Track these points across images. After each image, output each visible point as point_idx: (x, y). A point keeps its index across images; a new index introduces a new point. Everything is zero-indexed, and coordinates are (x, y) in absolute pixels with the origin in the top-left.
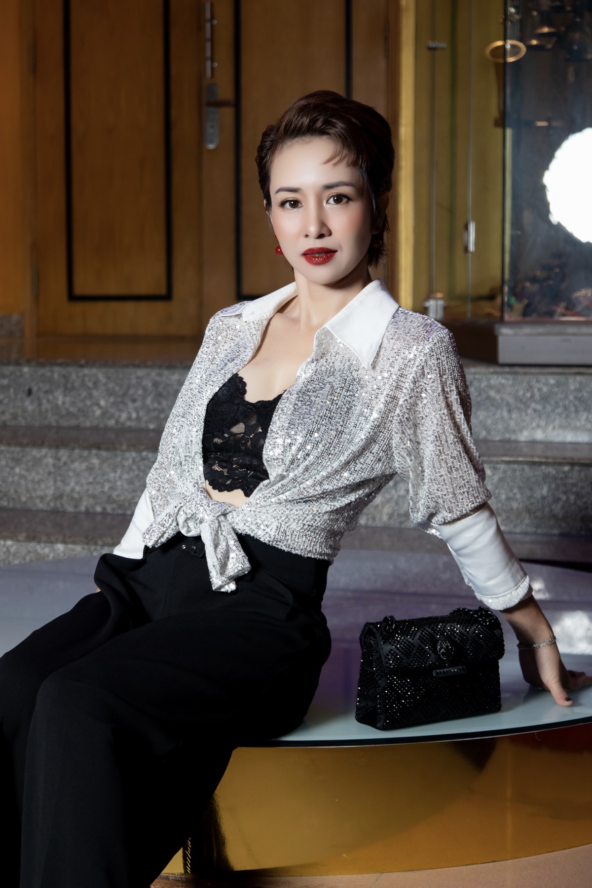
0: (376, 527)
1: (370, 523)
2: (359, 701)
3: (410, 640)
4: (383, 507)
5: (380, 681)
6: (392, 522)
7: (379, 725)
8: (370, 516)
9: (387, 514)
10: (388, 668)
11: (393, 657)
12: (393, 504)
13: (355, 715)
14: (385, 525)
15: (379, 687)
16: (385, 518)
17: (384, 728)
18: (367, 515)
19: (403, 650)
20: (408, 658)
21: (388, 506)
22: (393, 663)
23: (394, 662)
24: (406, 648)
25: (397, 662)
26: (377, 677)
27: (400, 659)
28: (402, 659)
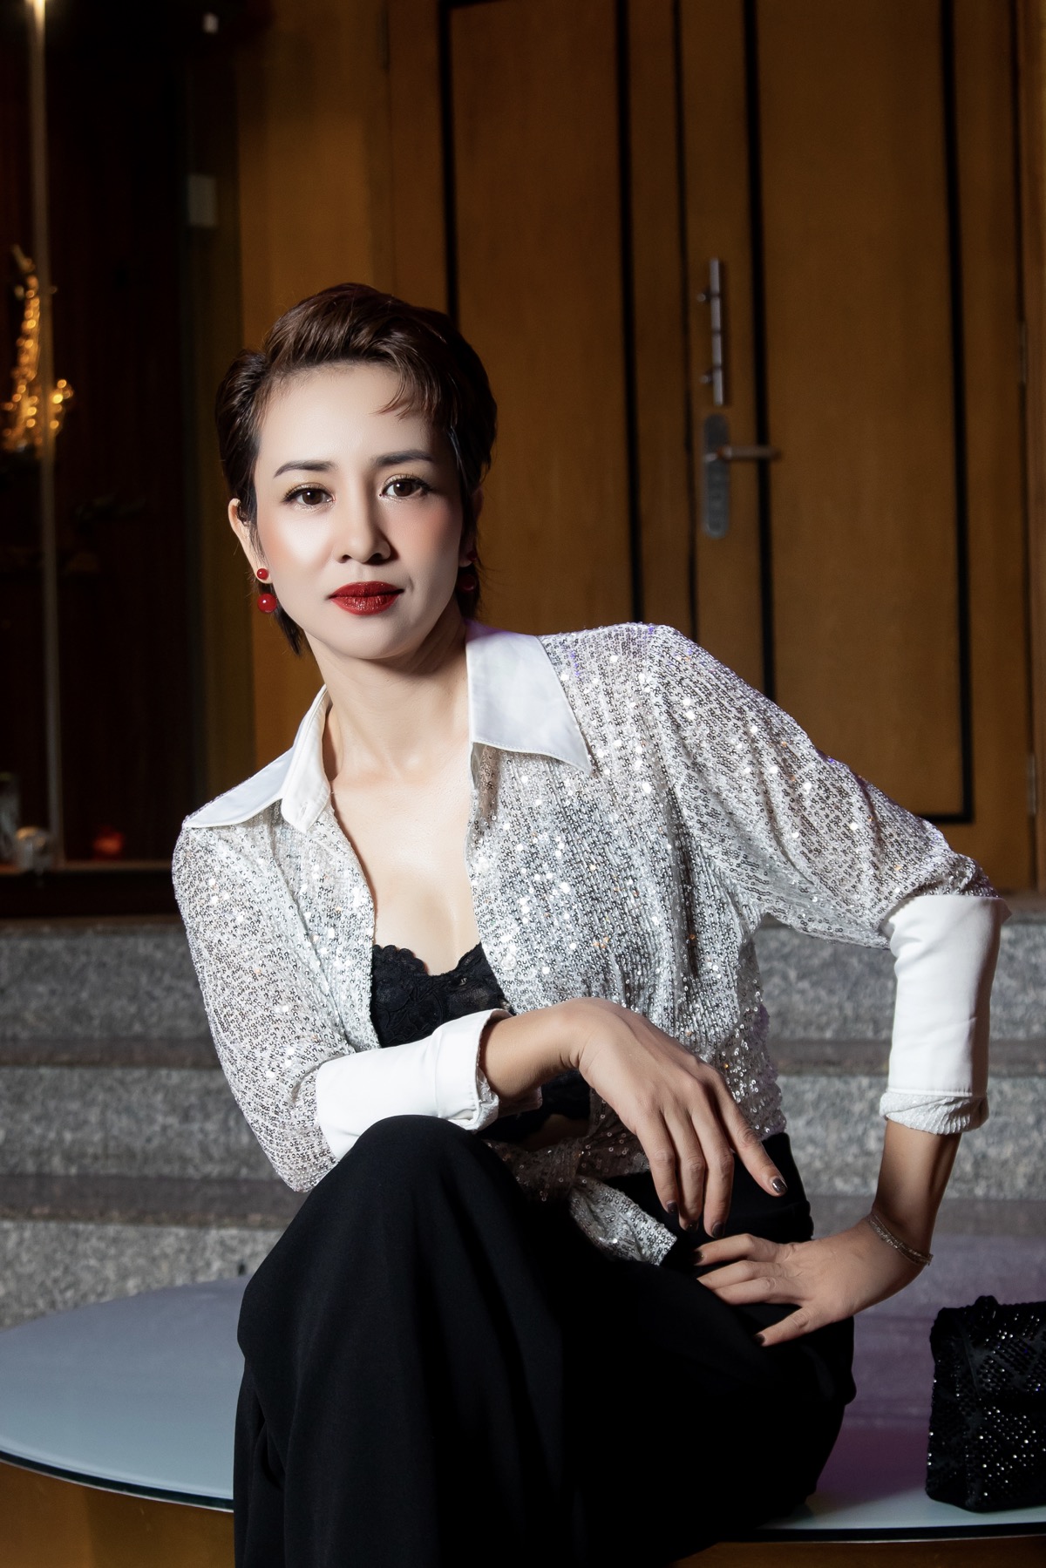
0: (1004, 1200)
1: (993, 1193)
2: (931, 1459)
3: (1027, 1340)
4: (1017, 1164)
5: (970, 1418)
6: (1034, 1190)
7: (969, 1501)
8: (993, 1181)
9: (1025, 1176)
10: (984, 1390)
11: (993, 1371)
12: (1035, 1158)
13: (925, 1486)
14: (1021, 1196)
15: (968, 1429)
16: (1021, 1183)
17: (979, 1508)
18: (987, 1178)
19: (1012, 1359)
20: (1022, 1373)
21: (1025, 1161)
22: (992, 1382)
23: (995, 1380)
24: (1018, 1354)
25: (1000, 1380)
26: (963, 1410)
27: (1007, 1375)
28: (1011, 1375)
